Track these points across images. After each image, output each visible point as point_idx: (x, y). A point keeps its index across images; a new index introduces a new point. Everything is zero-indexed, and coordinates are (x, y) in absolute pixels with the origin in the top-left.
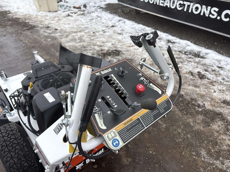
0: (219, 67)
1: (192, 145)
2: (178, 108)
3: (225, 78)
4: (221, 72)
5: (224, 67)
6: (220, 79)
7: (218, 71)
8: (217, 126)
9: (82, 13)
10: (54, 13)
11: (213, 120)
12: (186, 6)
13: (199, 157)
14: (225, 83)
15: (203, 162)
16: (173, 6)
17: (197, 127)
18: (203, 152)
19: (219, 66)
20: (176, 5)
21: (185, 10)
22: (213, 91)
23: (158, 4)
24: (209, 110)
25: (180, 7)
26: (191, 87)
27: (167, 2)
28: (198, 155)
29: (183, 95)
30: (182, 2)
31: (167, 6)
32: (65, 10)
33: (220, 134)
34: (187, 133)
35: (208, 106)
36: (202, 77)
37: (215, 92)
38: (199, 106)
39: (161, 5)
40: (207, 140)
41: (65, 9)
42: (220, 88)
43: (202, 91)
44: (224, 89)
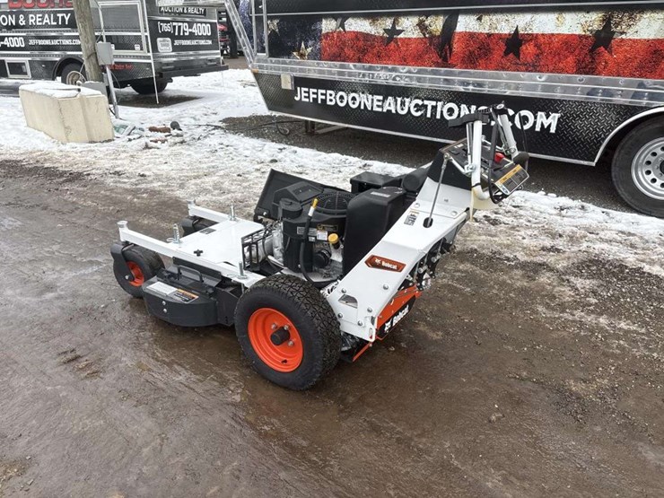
0: (514, 207)
1: (521, 303)
2: (477, 266)
3: (531, 219)
4: (521, 212)
5: (523, 204)
6: (522, 221)
7: (516, 212)
8: (544, 278)
9: (178, 139)
10: (105, 144)
11: (536, 272)
12: (429, 108)
13: (537, 314)
14: (533, 226)
15: (546, 318)
16: (402, 109)
17: (518, 284)
18: (540, 308)
19: (514, 204)
20: (409, 108)
21: (429, 115)
22: (520, 238)
23: (370, 109)
24: (526, 262)
25: (417, 111)
26: (484, 237)
27: (390, 104)
28: (535, 312)
29: (476, 250)
30: (419, 102)
31: (389, 111)
32: (131, 137)
33: (554, 287)
34: (507, 293)
35: (522, 257)
36: (495, 222)
37: (524, 238)
38: (508, 259)
39: (376, 109)
40: (539, 295)
41: (129, 135)
42: (529, 233)
43: (503, 239)
44: (536, 232)
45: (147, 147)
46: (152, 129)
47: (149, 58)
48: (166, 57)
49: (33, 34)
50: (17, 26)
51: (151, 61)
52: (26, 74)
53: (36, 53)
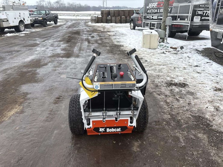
9: (176, 52)
10: (153, 50)
32: (163, 49)
45: (163, 53)
46: (171, 48)
47: (189, 23)
48: (196, 23)
49: (160, 15)
50: (157, 13)
51: (189, 24)
52: (148, 26)
53: (159, 21)
